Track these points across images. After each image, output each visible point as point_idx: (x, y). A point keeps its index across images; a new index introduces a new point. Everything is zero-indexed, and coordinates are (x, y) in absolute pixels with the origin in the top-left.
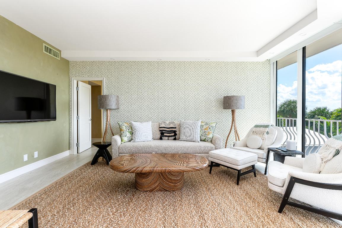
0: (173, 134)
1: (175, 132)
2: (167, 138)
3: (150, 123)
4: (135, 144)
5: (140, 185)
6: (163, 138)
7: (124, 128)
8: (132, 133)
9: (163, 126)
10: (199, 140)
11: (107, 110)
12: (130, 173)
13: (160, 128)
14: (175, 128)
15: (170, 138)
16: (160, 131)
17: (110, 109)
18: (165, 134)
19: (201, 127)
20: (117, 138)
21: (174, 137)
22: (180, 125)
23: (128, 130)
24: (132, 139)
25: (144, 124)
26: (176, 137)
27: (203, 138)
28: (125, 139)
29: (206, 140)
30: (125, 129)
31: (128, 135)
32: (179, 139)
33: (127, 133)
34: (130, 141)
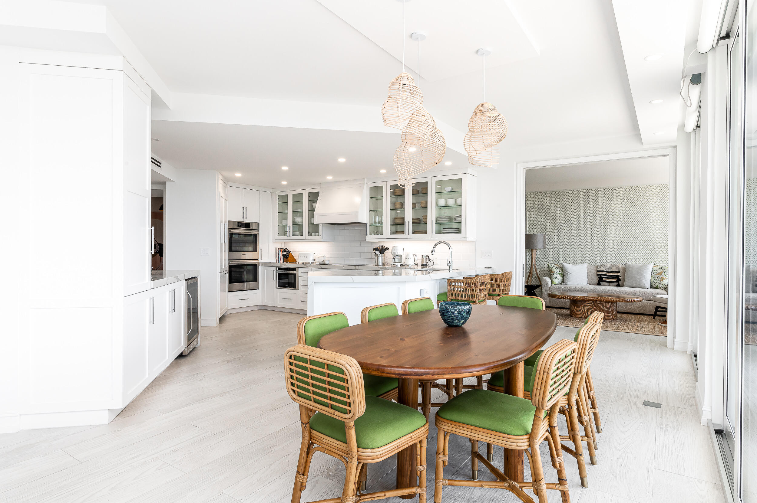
0: (615, 280)
1: (617, 277)
2: (607, 284)
3: (585, 265)
4: (567, 286)
5: (575, 313)
6: (601, 283)
7: (554, 269)
8: (563, 276)
9: (602, 269)
10: (649, 286)
11: (532, 250)
12: (567, 299)
13: (598, 271)
14: (619, 272)
15: (611, 284)
16: (598, 275)
17: (535, 249)
18: (604, 279)
19: (654, 271)
20: (548, 279)
21: (617, 283)
22: (624, 270)
23: (558, 272)
24: (563, 282)
25: (578, 266)
26: (619, 283)
27: (655, 284)
28: (556, 281)
29: (659, 287)
30: (556, 272)
31: (559, 277)
32: (623, 286)
33: (558, 275)
34: (561, 284)
